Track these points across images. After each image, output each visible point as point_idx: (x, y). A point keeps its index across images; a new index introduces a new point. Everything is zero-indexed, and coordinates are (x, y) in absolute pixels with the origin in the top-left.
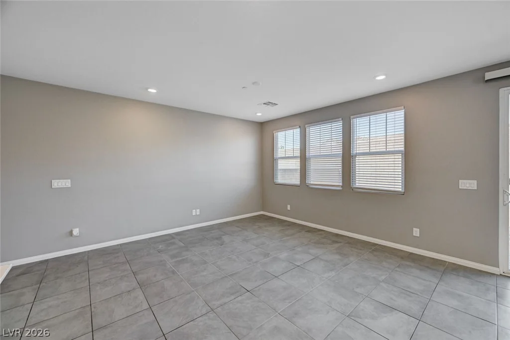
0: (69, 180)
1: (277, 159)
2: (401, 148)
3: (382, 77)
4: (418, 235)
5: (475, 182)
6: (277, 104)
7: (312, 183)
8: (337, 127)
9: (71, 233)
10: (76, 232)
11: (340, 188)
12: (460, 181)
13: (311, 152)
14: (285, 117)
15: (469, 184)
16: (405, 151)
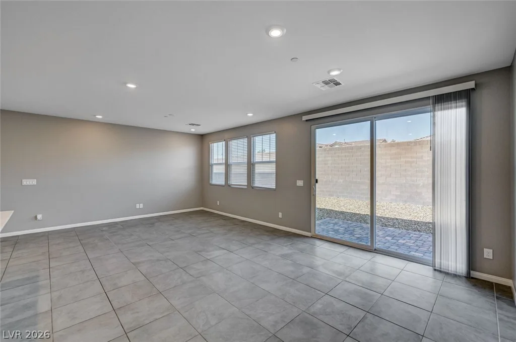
0: (35, 180)
1: (212, 165)
2: (273, 159)
3: (250, 115)
4: (281, 217)
5: (302, 181)
8: (245, 143)
9: (36, 217)
10: (39, 217)
11: (246, 187)
12: (297, 181)
13: (231, 160)
14: (216, 132)
15: (300, 183)
16: (276, 161)
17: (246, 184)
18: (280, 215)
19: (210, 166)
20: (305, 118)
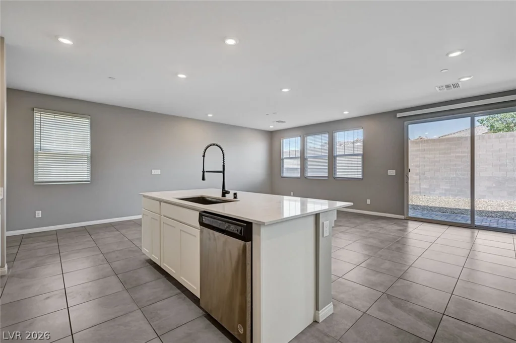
0: (160, 170)
1: (283, 159)
2: (361, 152)
4: (369, 203)
5: (394, 171)
6: (284, 122)
7: (308, 175)
8: (325, 138)
11: (327, 178)
12: (389, 171)
13: (308, 154)
14: (289, 129)
15: (392, 172)
16: (363, 154)
17: (327, 175)
18: (369, 202)
19: (281, 160)
20: (399, 115)
